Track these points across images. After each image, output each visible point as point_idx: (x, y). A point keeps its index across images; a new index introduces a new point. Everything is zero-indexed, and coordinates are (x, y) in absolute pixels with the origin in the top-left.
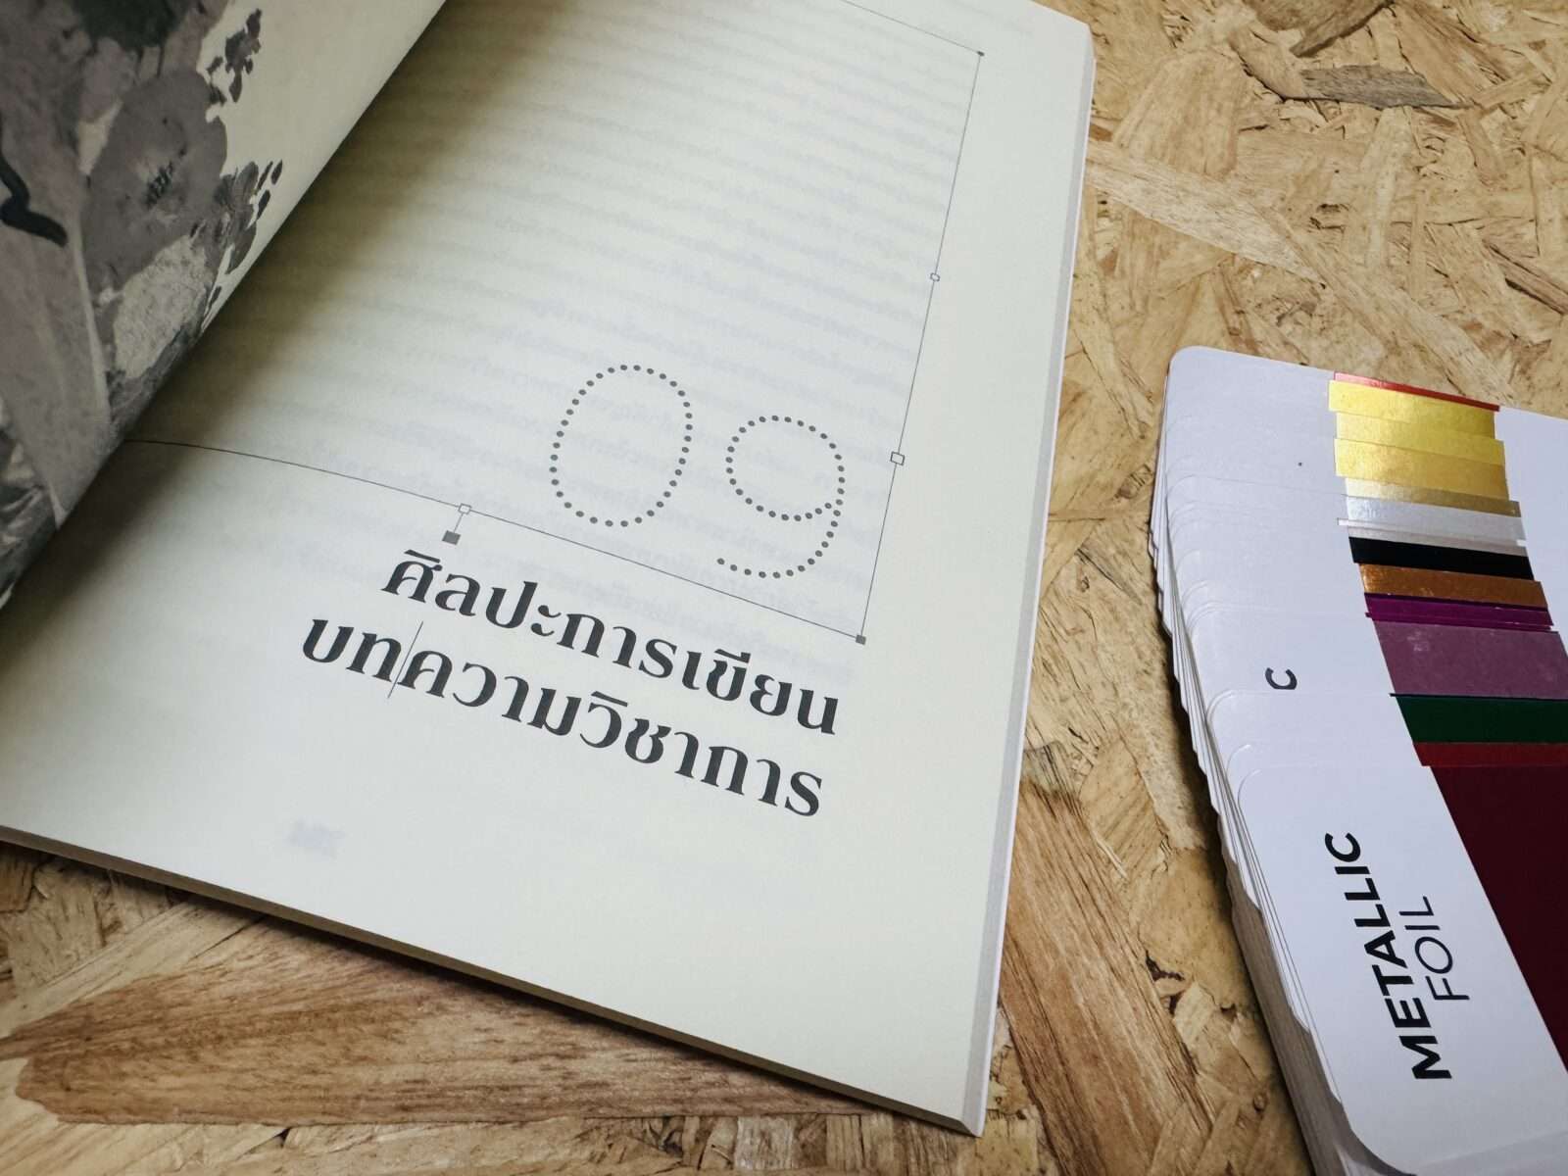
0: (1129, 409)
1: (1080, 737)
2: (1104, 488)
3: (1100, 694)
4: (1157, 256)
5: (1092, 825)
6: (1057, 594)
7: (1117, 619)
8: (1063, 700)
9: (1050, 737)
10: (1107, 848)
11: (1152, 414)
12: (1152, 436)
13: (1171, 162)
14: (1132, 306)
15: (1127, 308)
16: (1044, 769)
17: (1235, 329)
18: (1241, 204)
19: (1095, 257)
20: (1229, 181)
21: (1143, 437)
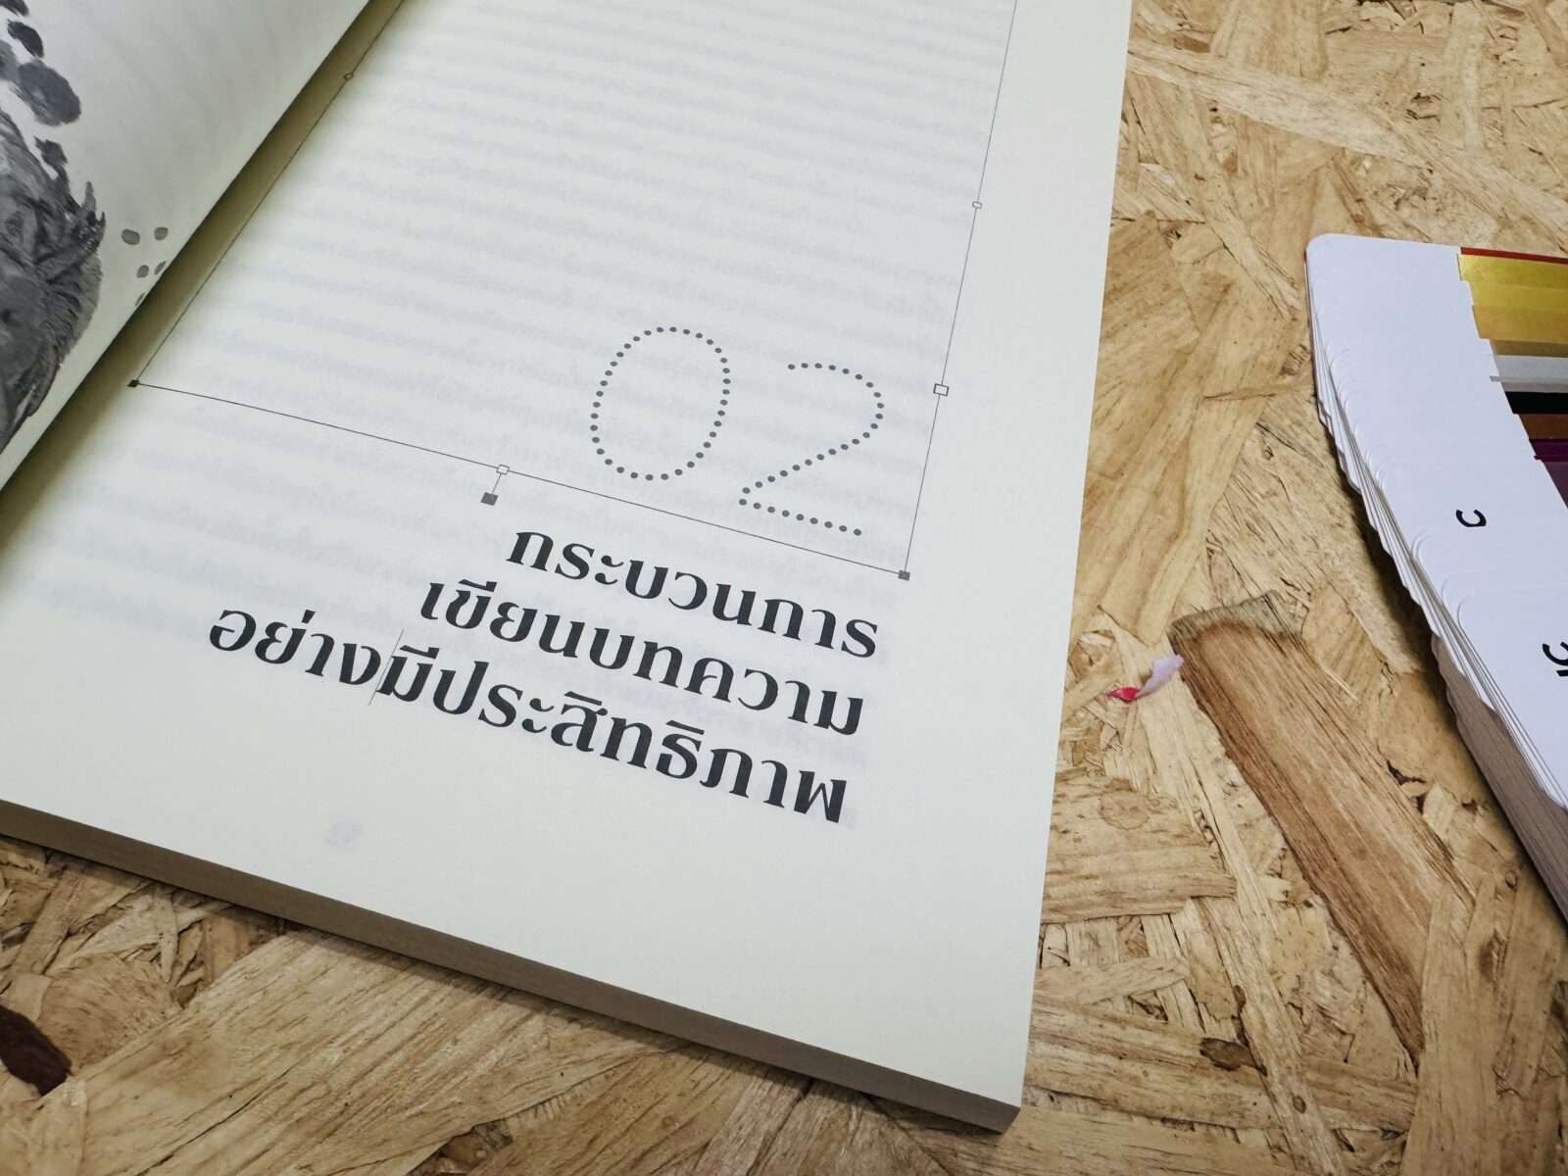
0: (1276, 295)
1: (1292, 586)
2: (1270, 367)
3: (1303, 547)
4: (1273, 156)
5: (1319, 659)
6: (1245, 463)
7: (1303, 481)
8: (1271, 554)
9: (1266, 588)
10: (1337, 679)
11: (1298, 298)
12: (1303, 317)
13: (1269, 69)
14: (1260, 202)
15: (1256, 205)
16: (1266, 614)
17: (1358, 215)
18: (1341, 101)
19: (1217, 160)
20: (1325, 81)
21: (1294, 319)
